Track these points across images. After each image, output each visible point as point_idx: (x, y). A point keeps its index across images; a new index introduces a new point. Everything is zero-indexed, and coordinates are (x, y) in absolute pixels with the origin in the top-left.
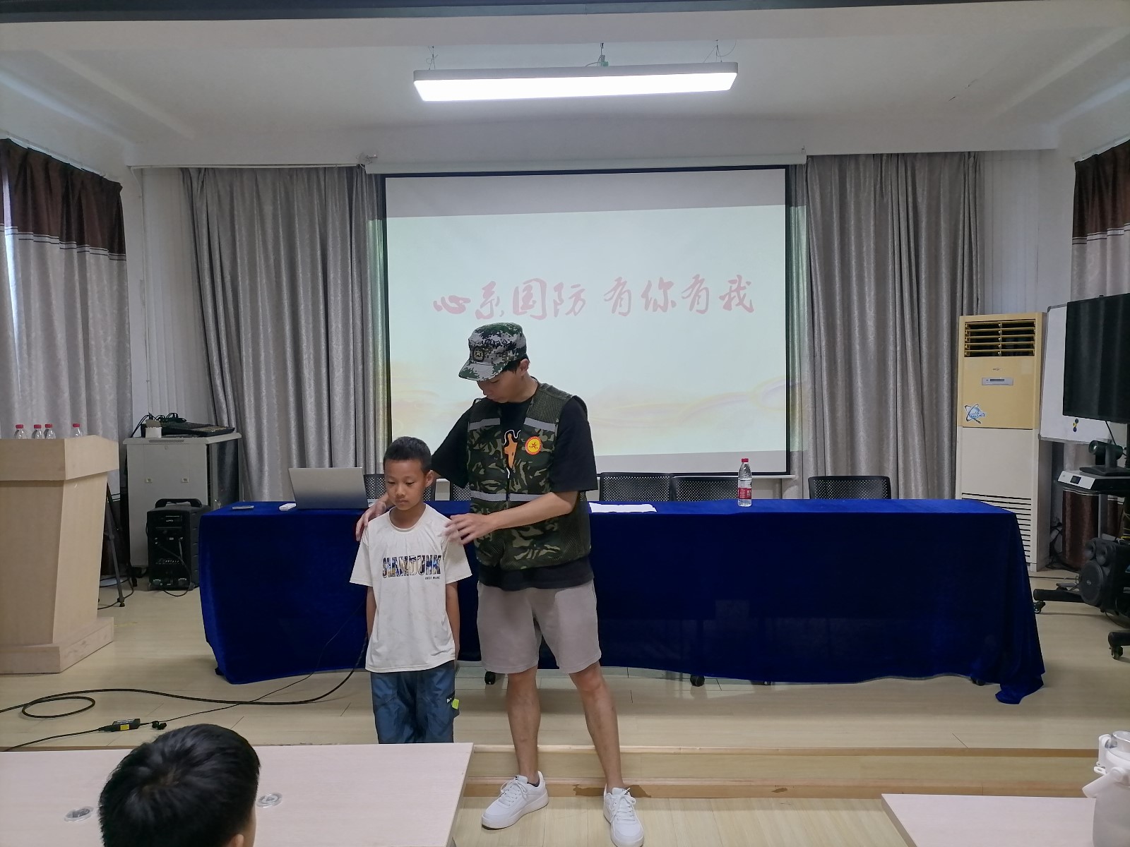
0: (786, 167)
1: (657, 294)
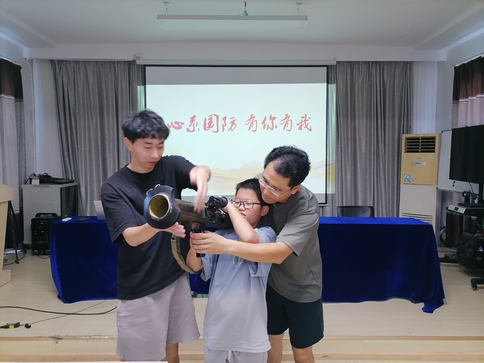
0: (327, 66)
1: (268, 122)
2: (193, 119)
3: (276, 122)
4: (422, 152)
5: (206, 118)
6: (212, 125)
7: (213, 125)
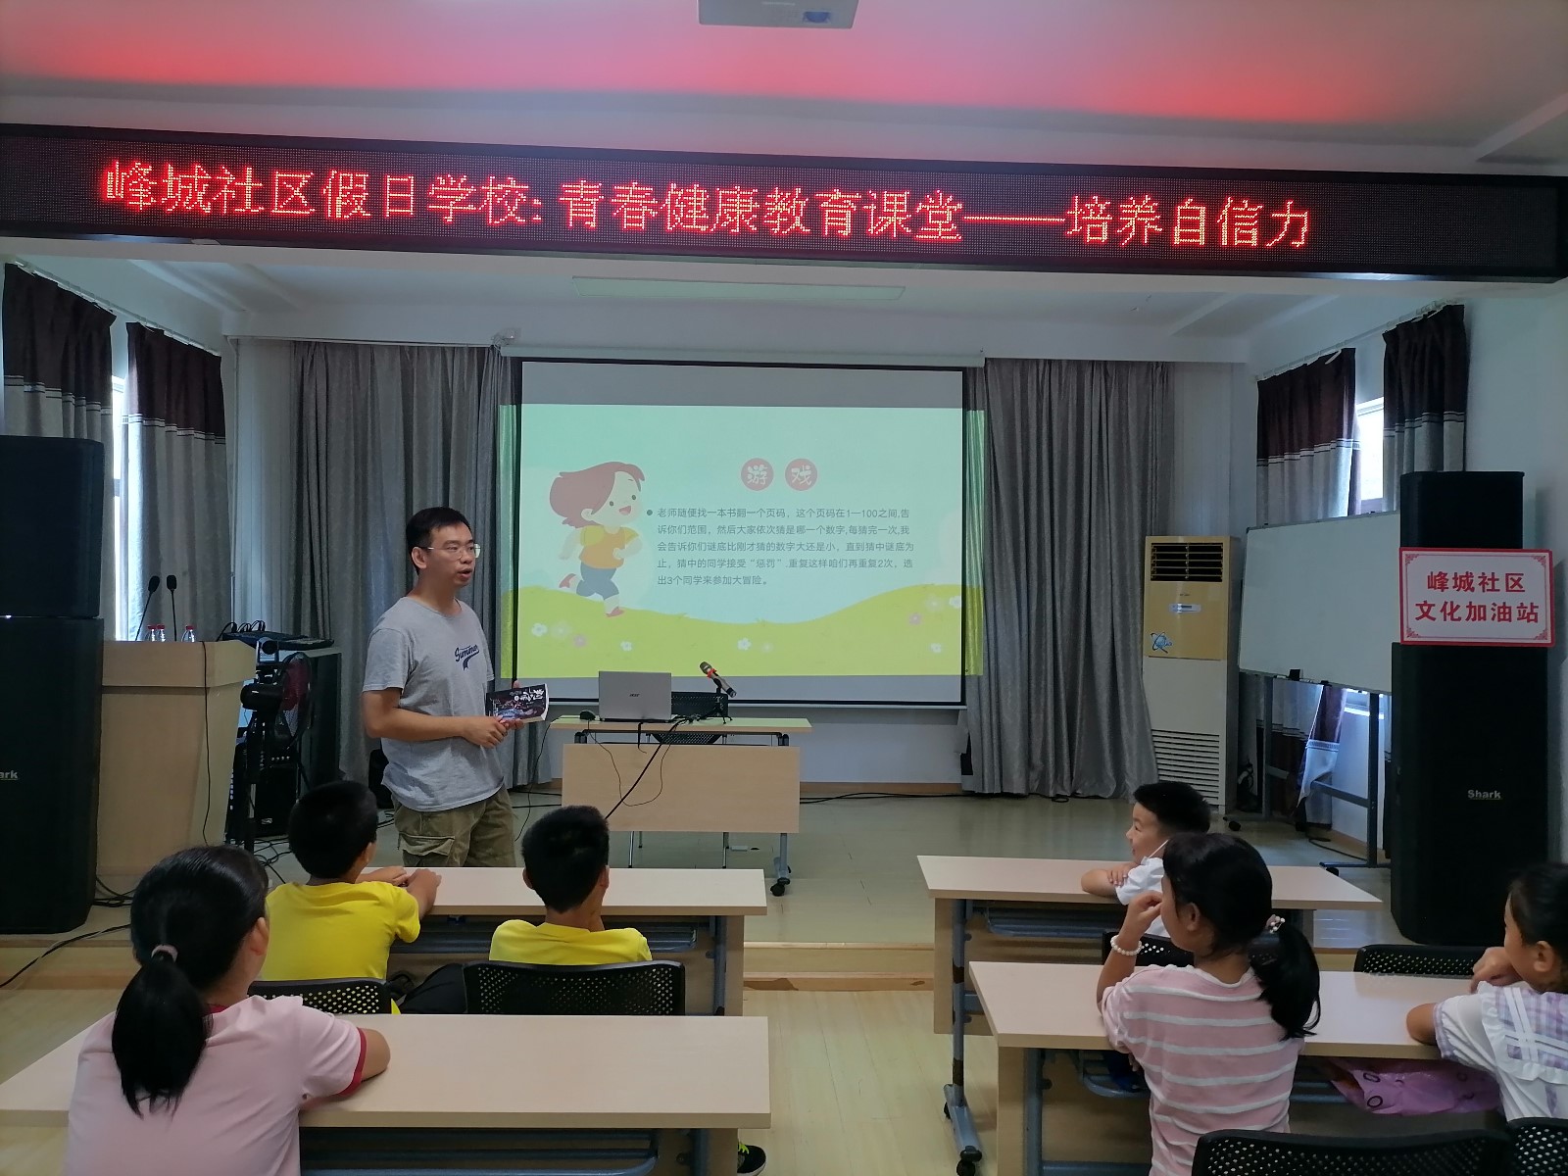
0: (963, 370)
4: (1190, 579)
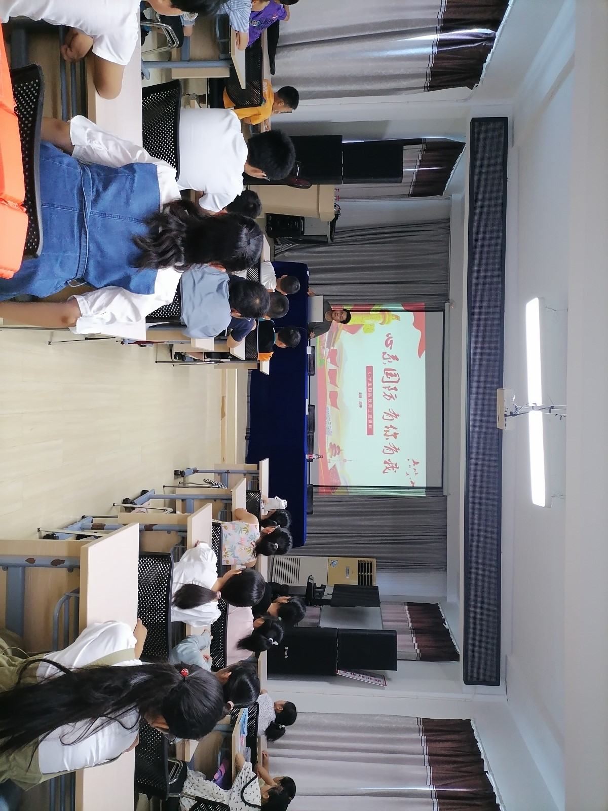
0: (442, 487)
1: (392, 431)
2: (395, 358)
3: (392, 439)
4: (359, 575)
5: (396, 370)
6: (389, 376)
7: (389, 378)
